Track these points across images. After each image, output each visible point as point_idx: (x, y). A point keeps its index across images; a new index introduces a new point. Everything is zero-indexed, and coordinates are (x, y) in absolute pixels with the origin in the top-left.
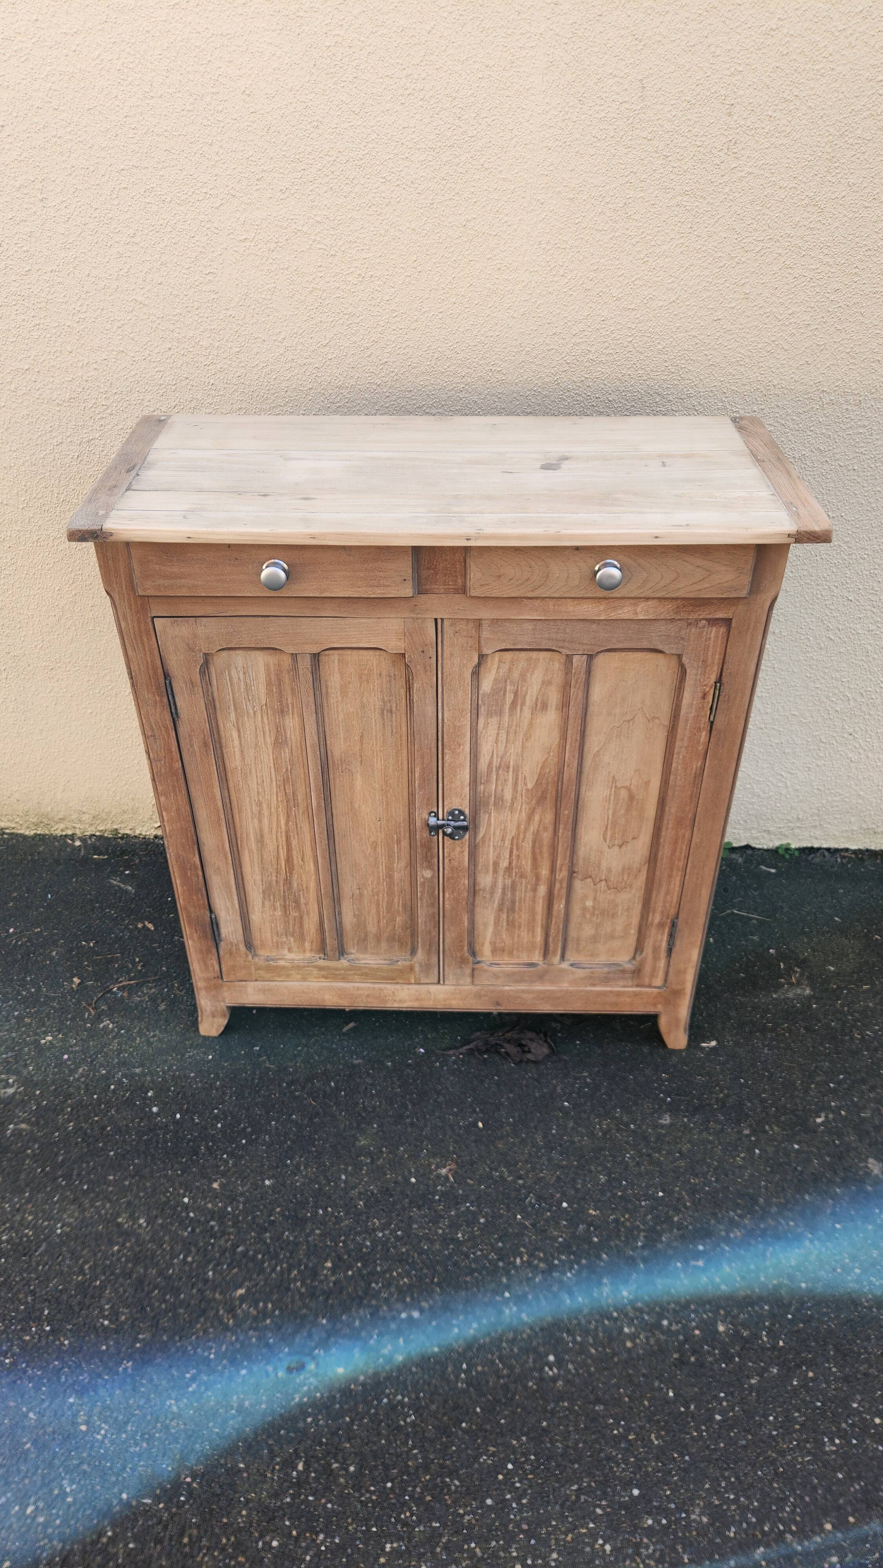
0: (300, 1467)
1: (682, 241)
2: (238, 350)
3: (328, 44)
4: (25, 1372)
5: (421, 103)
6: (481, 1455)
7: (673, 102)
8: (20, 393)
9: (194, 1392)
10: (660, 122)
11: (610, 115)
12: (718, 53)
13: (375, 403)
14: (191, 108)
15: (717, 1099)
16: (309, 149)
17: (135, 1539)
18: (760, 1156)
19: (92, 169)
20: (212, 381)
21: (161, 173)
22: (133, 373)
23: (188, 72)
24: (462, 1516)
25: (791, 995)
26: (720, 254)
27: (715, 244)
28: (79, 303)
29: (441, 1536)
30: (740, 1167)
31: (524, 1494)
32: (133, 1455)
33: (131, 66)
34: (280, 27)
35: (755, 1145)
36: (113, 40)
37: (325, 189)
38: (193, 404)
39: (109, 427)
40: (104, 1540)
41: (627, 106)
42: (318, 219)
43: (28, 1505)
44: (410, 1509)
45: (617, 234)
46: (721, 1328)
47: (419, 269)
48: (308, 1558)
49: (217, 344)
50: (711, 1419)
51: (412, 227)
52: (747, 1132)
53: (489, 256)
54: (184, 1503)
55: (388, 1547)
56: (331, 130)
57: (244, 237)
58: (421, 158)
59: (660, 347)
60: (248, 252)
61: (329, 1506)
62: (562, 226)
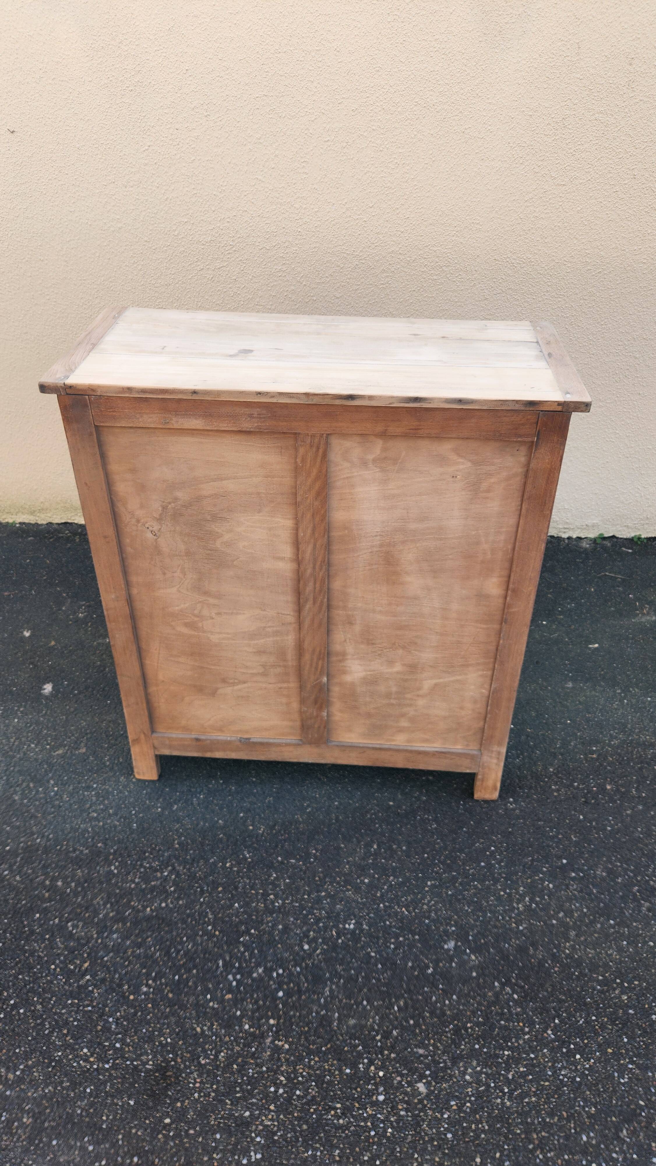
0: (375, 847)
1: (597, 142)
2: (317, 210)
3: (389, 20)
4: (212, 802)
5: (443, 56)
6: (476, 843)
7: (597, 56)
8: (180, 237)
9: (310, 812)
10: (588, 68)
11: (557, 64)
12: (626, 27)
13: (399, 244)
14: (303, 59)
15: (600, 675)
16: (372, 85)
17: (289, 878)
18: (627, 704)
19: (239, 96)
20: (299, 230)
21: (281, 99)
22: (251, 224)
23: (303, 37)
24: (469, 870)
25: (643, 620)
26: (620, 150)
27: (617, 144)
28: (223, 180)
29: (458, 878)
30: (616, 709)
31: (502, 861)
32: (281, 840)
33: (269, 33)
34: (361, 10)
35: (625, 698)
36: (259, 17)
37: (380, 109)
38: (287, 244)
39: (233, 259)
40: (272, 878)
41: (569, 58)
42: (374, 128)
43: (227, 863)
44: (439, 867)
45: (557, 137)
46: (608, 787)
47: (434, 159)
48: (386, 887)
49: (304, 206)
50: (606, 829)
51: (432, 133)
52: (619, 691)
53: (477, 151)
54: (313, 862)
55: (429, 883)
56: (387, 73)
57: (327, 139)
58: (440, 90)
59: (579, 209)
60: (329, 148)
61: (394, 864)
62: (523, 132)
